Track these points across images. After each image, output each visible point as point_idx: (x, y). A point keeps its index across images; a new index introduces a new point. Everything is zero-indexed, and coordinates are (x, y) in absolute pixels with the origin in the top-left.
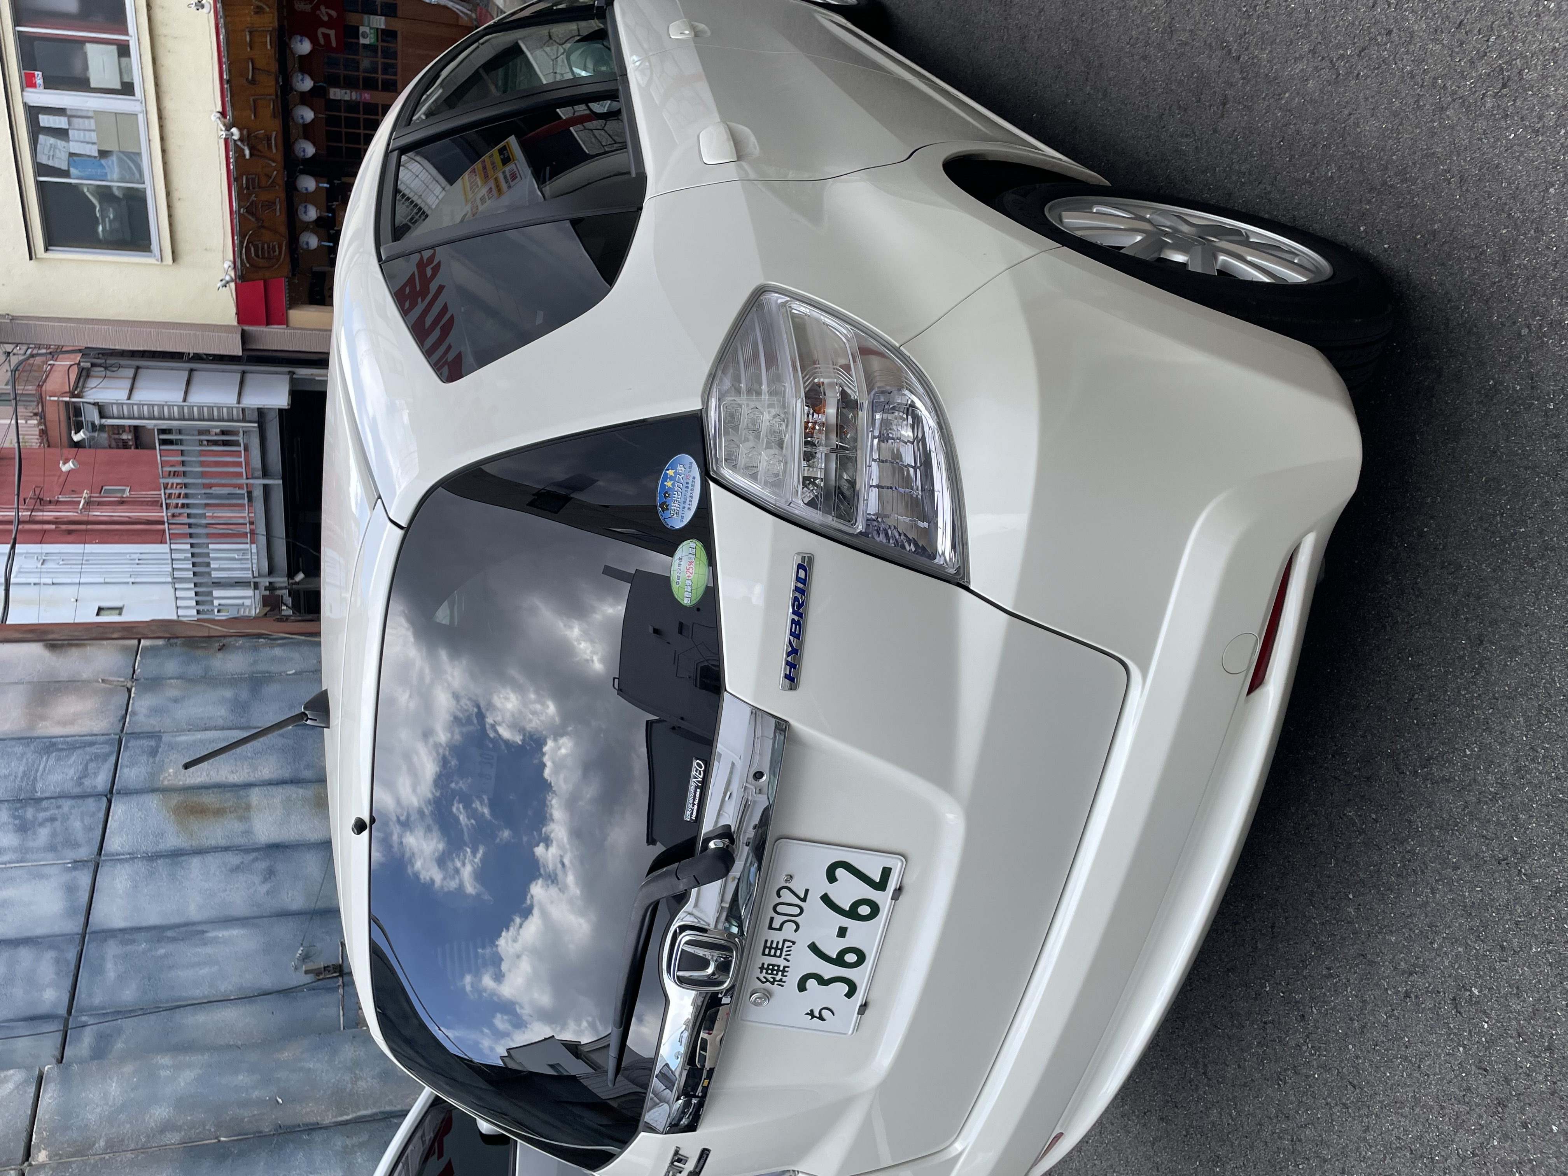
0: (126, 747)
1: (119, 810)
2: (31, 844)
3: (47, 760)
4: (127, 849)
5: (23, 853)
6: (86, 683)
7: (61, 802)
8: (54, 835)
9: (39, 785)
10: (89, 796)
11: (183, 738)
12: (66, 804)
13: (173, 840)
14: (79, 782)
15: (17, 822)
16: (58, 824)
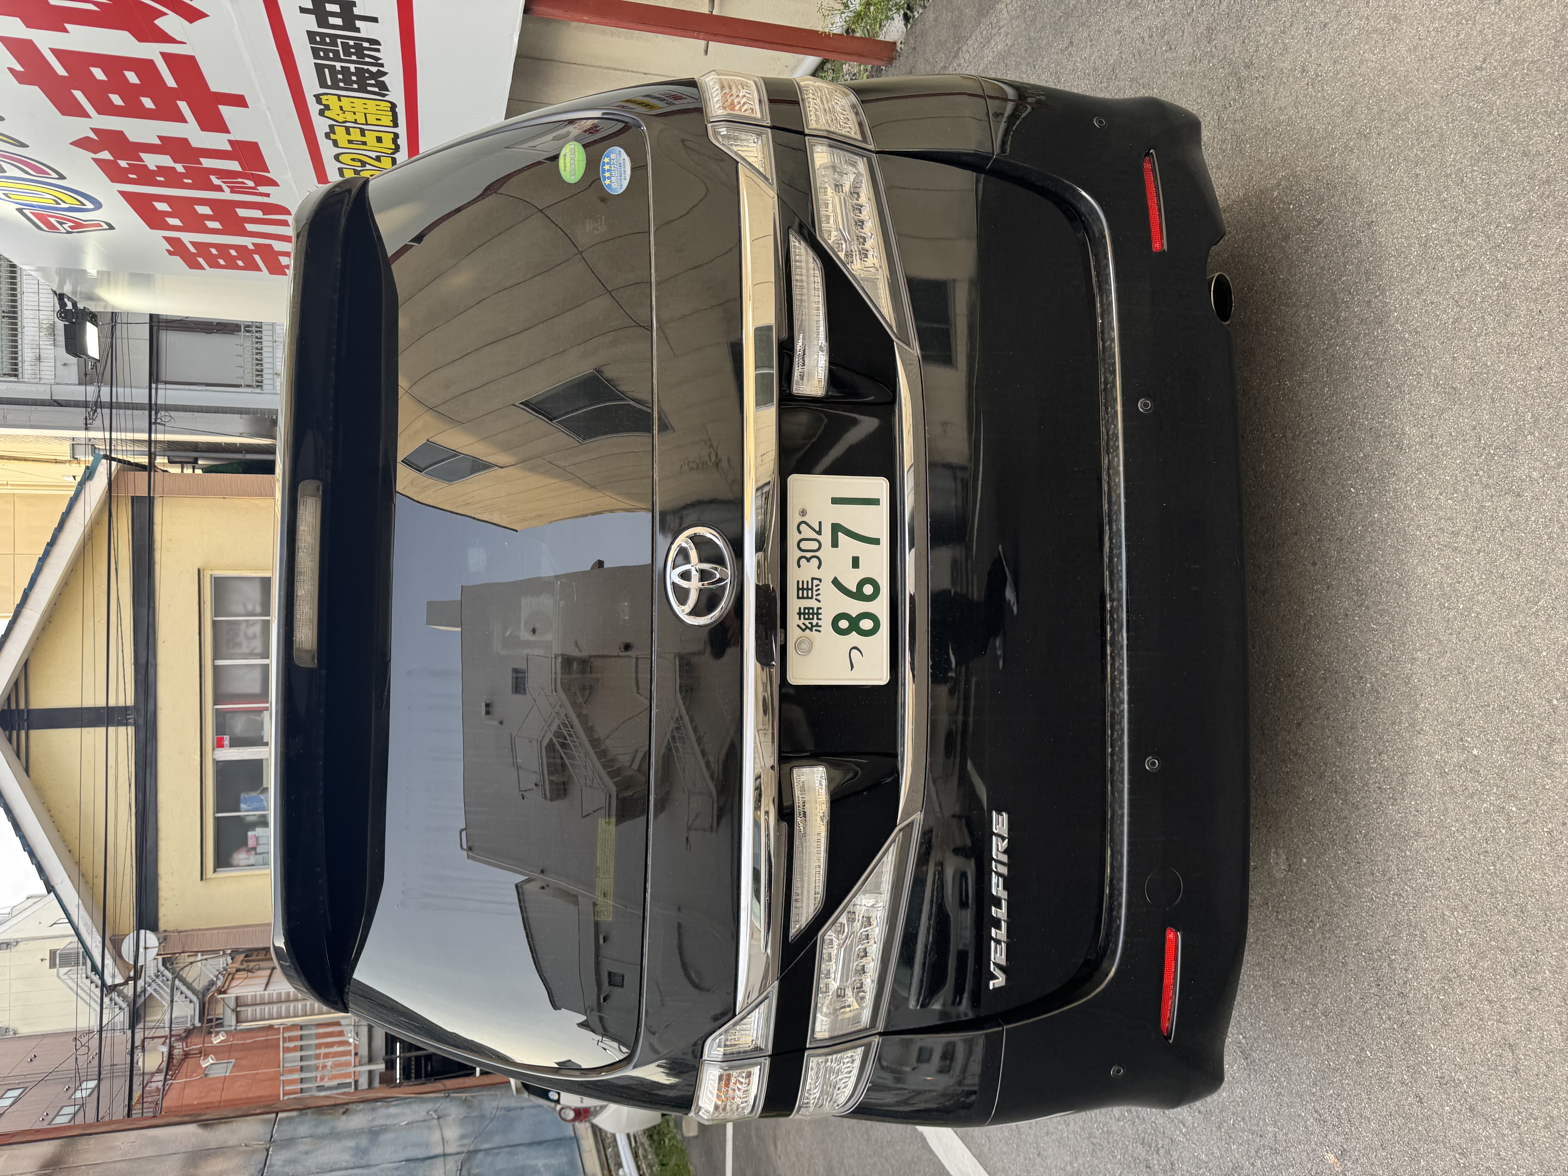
6: (232, 1148)
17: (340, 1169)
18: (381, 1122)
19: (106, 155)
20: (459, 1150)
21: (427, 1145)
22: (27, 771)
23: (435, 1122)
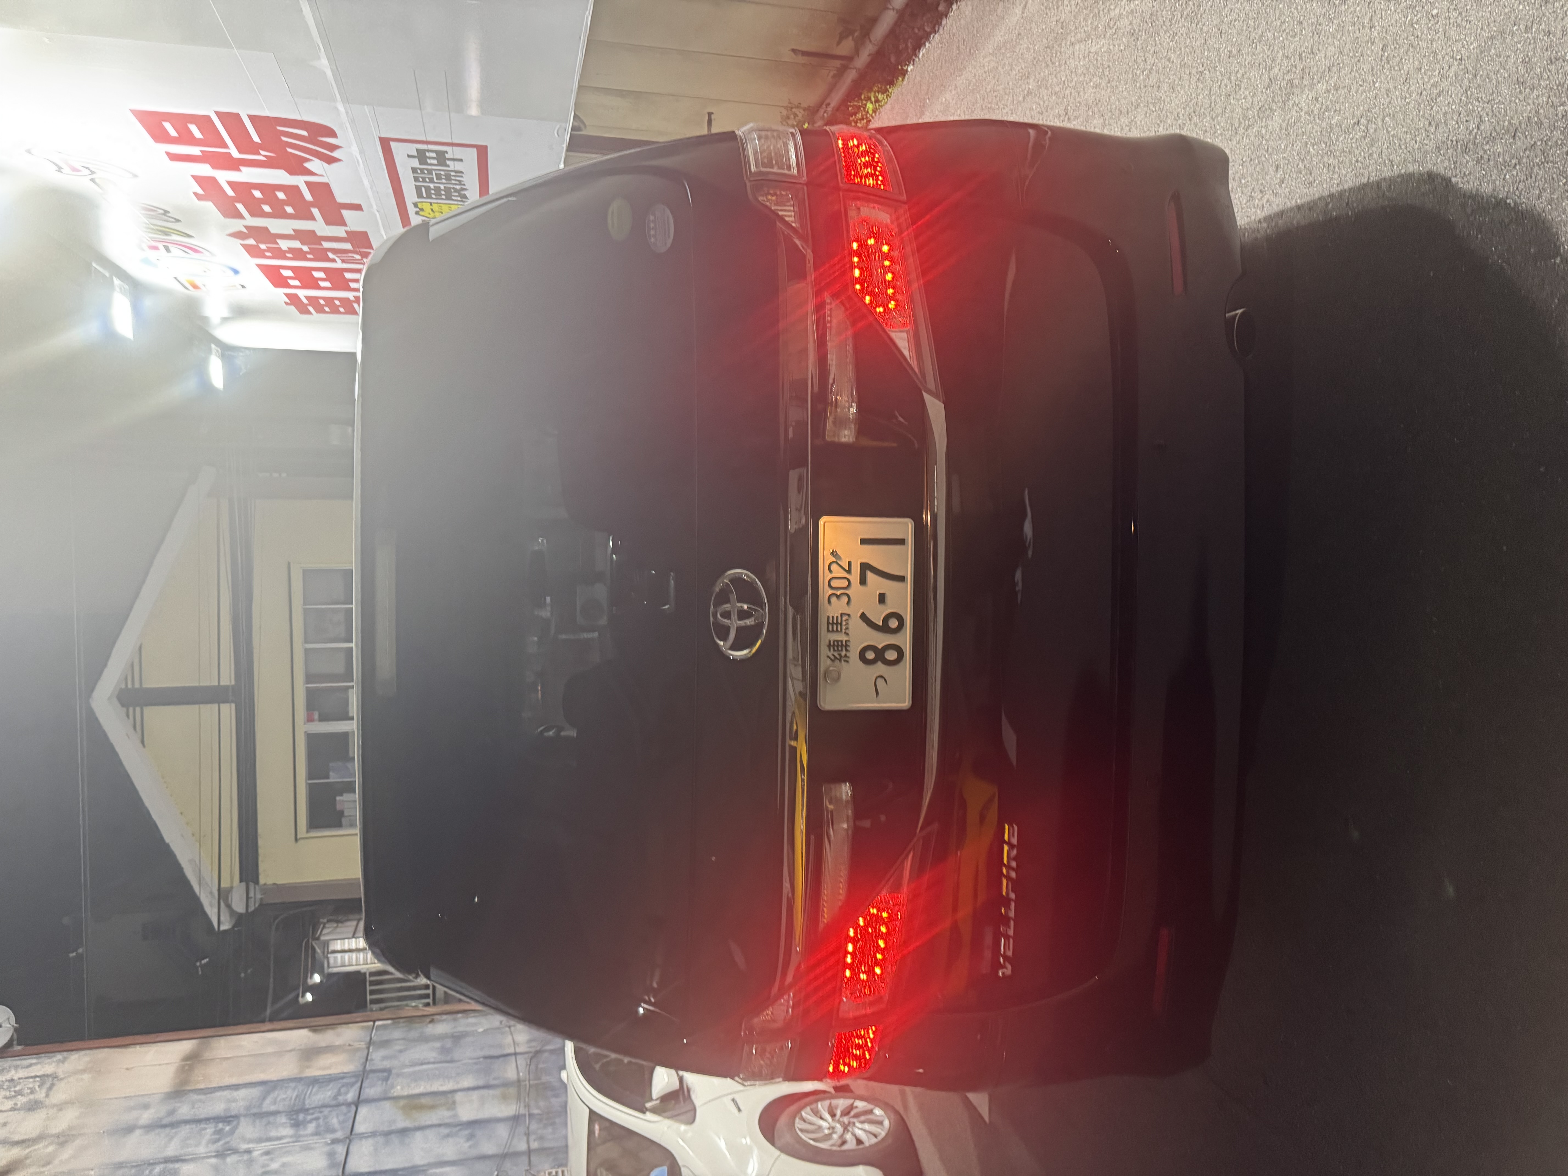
0: (367, 1078)
1: (363, 1111)
2: (302, 1133)
3: (313, 1088)
4: (370, 1130)
5: (297, 1138)
6: (339, 1047)
7: (323, 1109)
8: (318, 1126)
9: (307, 1102)
10: (343, 1104)
11: (406, 1070)
12: (326, 1111)
13: (401, 1124)
14: (335, 1098)
15: (292, 1122)
16: (321, 1121)
17: (429, 1063)
18: (461, 1029)
19: (251, 242)
20: (528, 1050)
21: (501, 1046)
22: (143, 742)
23: (507, 1029)
